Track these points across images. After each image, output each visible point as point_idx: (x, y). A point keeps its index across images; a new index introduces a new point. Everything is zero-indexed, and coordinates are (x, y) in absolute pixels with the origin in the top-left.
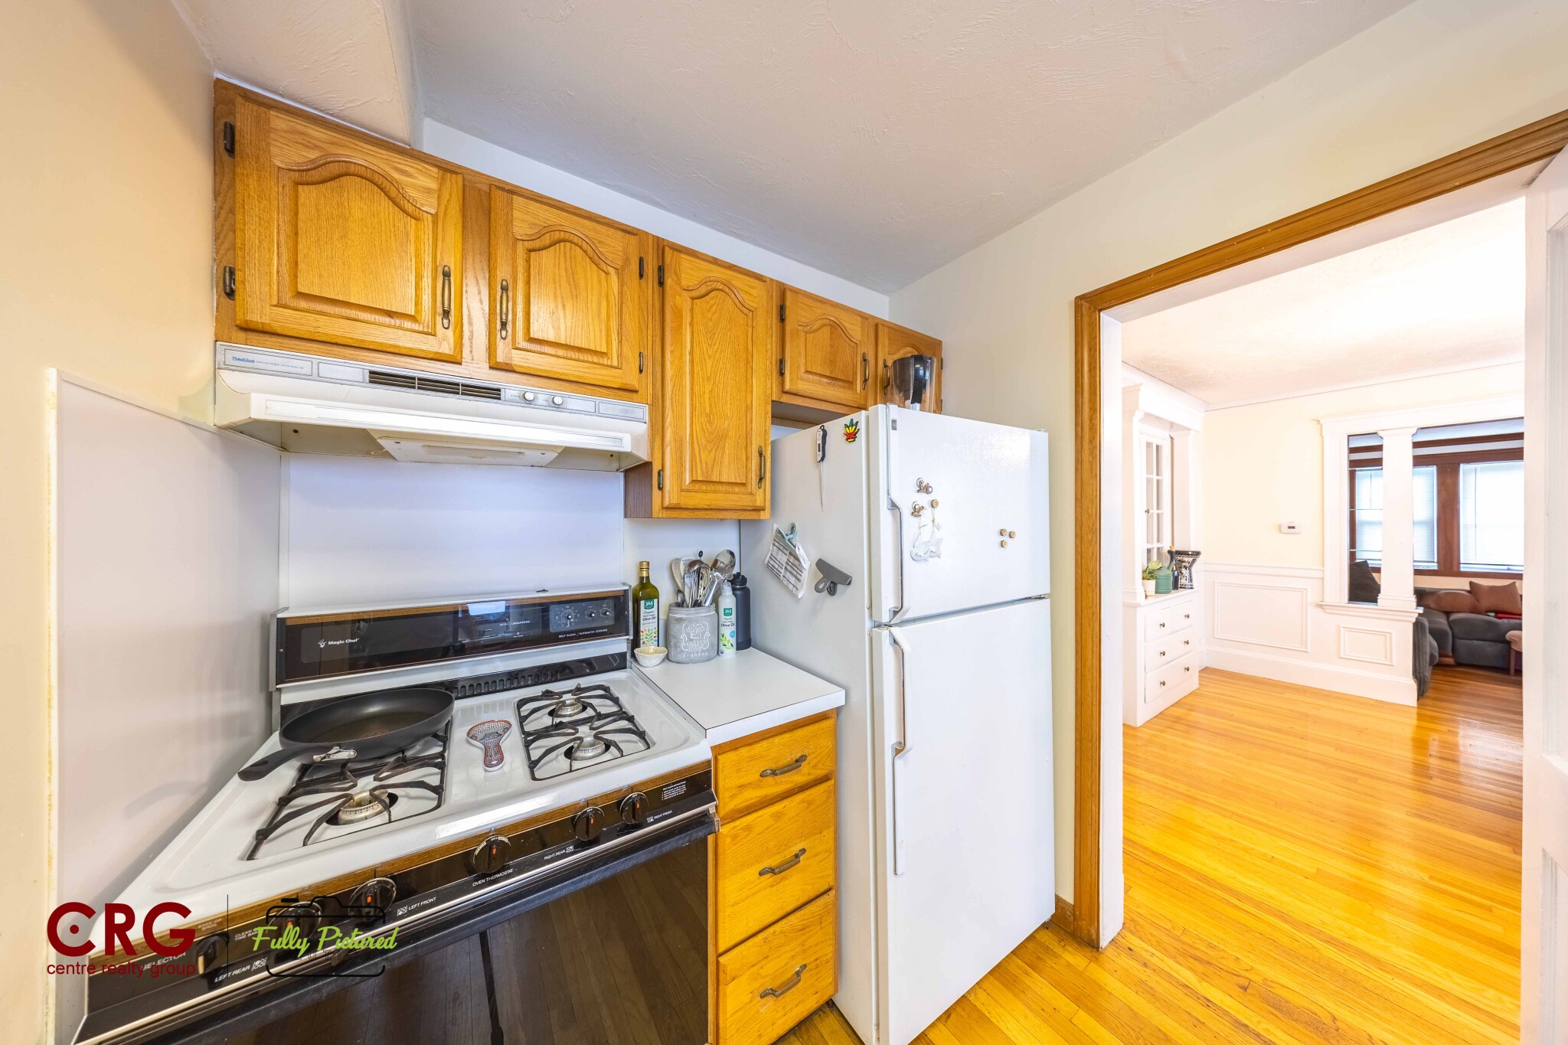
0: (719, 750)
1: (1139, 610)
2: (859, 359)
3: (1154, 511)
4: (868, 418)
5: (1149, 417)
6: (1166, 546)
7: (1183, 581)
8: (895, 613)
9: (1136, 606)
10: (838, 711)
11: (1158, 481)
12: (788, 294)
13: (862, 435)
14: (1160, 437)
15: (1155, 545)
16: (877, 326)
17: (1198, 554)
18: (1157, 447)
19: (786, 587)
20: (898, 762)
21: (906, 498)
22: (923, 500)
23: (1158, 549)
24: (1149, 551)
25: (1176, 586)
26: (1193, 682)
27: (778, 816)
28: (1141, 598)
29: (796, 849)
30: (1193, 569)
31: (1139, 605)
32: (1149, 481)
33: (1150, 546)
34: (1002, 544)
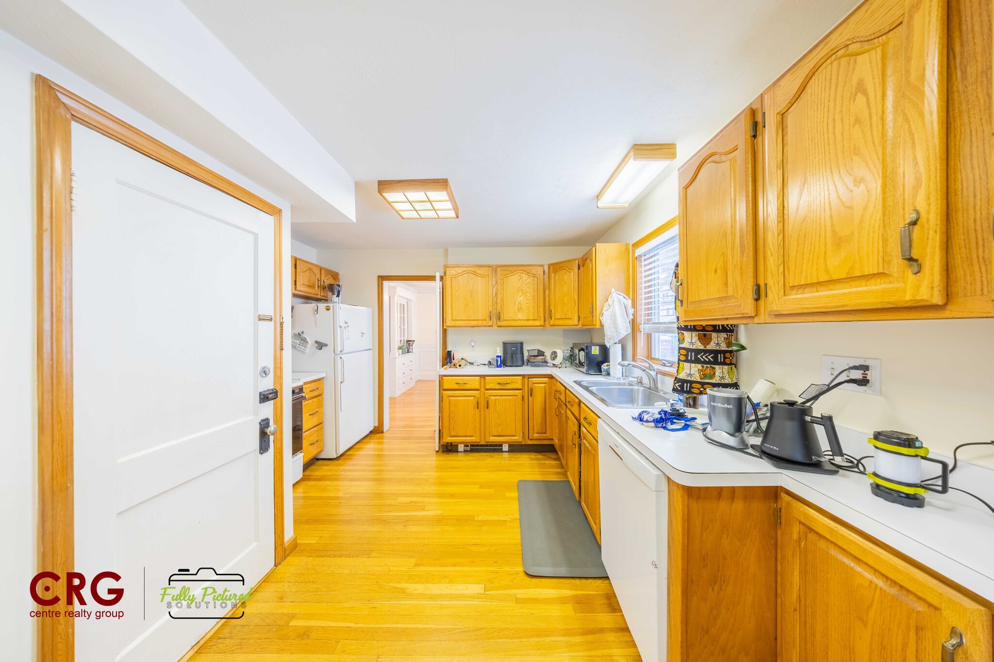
0: (305, 383)
1: (397, 359)
2: (317, 280)
3: (402, 327)
4: (333, 306)
5: (399, 296)
6: (406, 339)
7: (410, 350)
8: (341, 351)
9: (396, 358)
10: (323, 378)
11: (404, 317)
12: (298, 261)
13: (331, 310)
14: (404, 302)
15: (403, 339)
16: (321, 269)
17: (414, 341)
18: (403, 305)
19: (300, 350)
20: (342, 385)
21: (343, 325)
22: (346, 325)
23: (404, 340)
24: (401, 341)
25: (408, 352)
26: (413, 384)
27: (313, 402)
28: (397, 356)
29: (316, 410)
30: (413, 346)
31: (397, 358)
32: (401, 316)
33: (401, 339)
34: (362, 336)
